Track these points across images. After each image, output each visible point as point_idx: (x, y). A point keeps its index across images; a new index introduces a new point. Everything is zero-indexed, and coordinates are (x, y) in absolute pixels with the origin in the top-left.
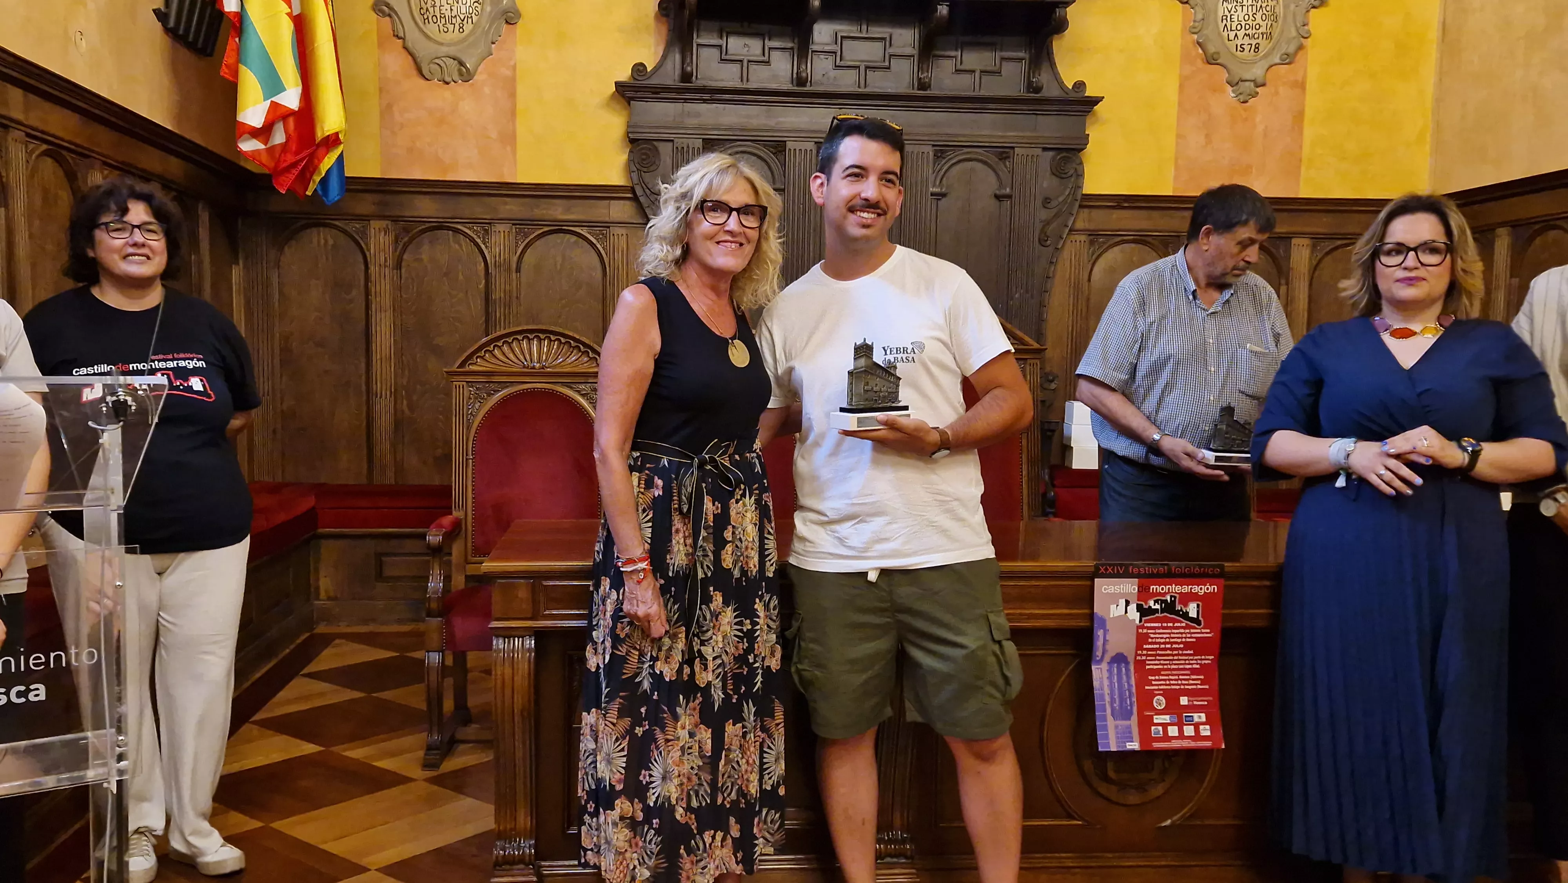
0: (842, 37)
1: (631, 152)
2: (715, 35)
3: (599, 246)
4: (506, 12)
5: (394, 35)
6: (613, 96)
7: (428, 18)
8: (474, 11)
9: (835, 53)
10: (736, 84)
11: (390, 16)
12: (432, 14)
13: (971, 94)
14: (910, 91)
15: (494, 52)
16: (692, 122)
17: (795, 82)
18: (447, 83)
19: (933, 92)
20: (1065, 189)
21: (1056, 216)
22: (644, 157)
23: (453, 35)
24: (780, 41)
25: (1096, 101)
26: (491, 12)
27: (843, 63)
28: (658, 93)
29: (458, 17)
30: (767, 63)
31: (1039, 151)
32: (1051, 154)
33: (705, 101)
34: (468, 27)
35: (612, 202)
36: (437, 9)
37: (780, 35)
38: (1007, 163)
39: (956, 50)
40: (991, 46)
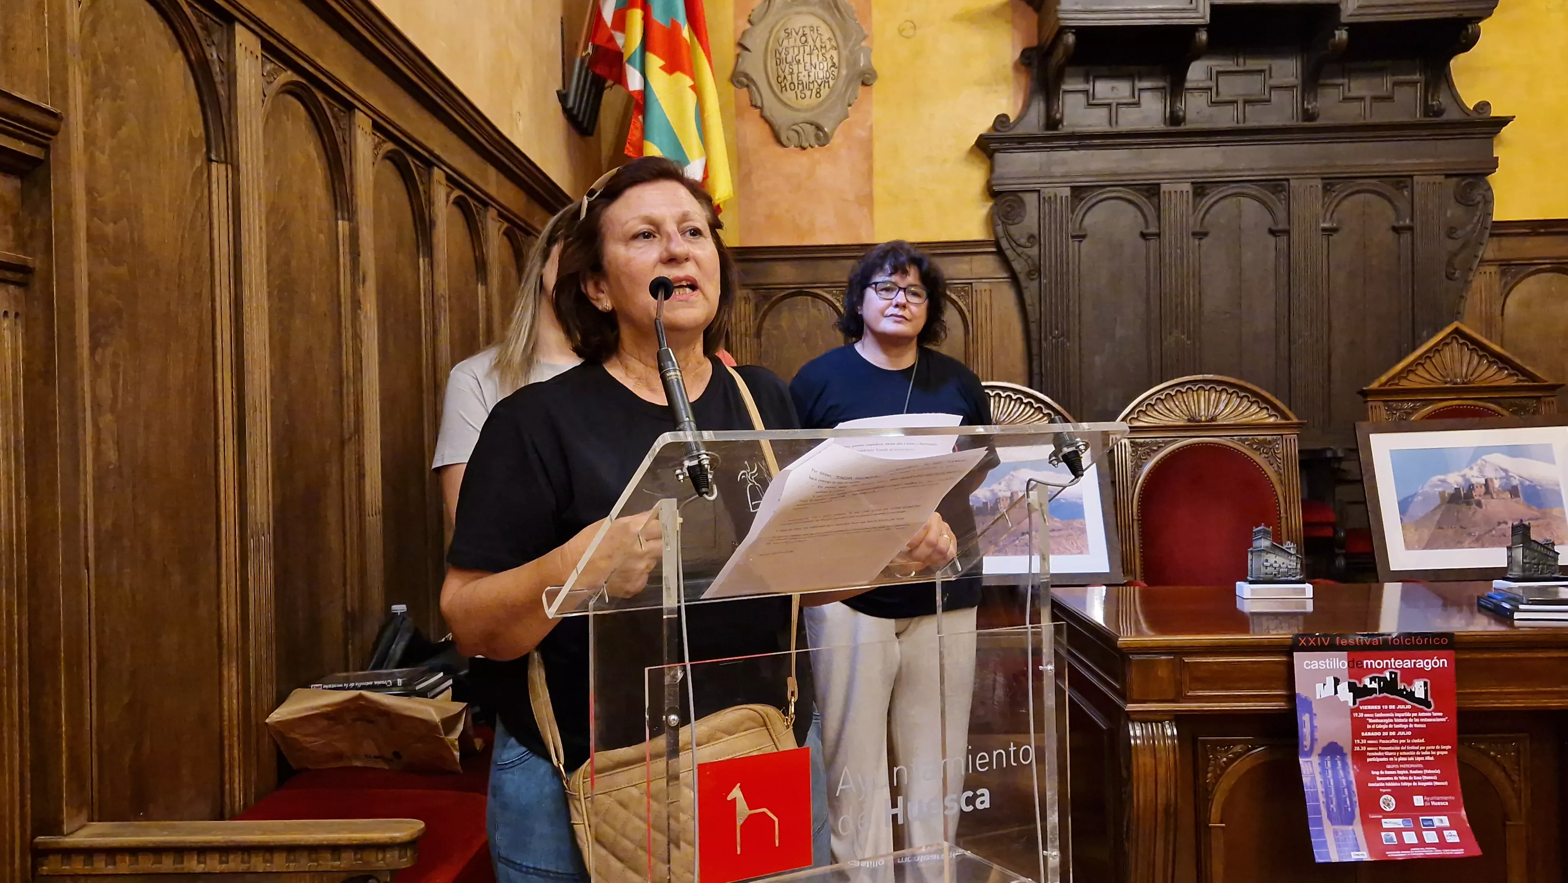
0: (1218, 73)
1: (996, 204)
2: (1082, 80)
3: (960, 303)
4: (863, 73)
5: (752, 105)
6: (972, 151)
7: (785, 86)
8: (831, 76)
9: (1210, 89)
10: (1104, 128)
11: (747, 86)
12: (790, 81)
13: (1361, 121)
14: (1294, 123)
15: (850, 114)
16: (1058, 170)
17: (1168, 121)
18: (804, 148)
19: (1319, 122)
20: (1473, 217)
21: (1464, 246)
22: (1009, 209)
23: (810, 100)
24: (1152, 81)
25: (1503, 122)
26: (847, 75)
27: (1220, 99)
28: (1023, 142)
29: (815, 83)
30: (1137, 104)
31: (1441, 179)
32: (1454, 180)
33: (1072, 148)
34: (825, 92)
35: (975, 257)
36: (795, 76)
37: (1149, 76)
38: (1406, 193)
39: (1343, 77)
40: (1380, 71)
